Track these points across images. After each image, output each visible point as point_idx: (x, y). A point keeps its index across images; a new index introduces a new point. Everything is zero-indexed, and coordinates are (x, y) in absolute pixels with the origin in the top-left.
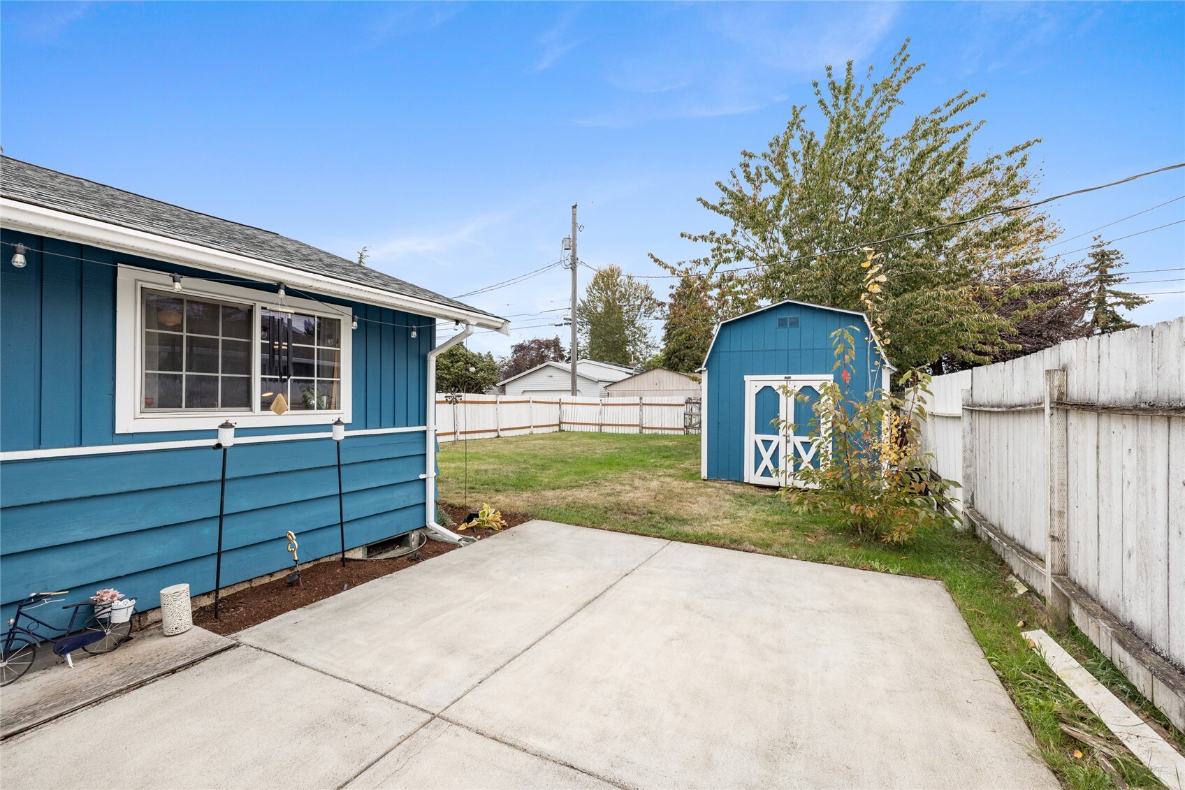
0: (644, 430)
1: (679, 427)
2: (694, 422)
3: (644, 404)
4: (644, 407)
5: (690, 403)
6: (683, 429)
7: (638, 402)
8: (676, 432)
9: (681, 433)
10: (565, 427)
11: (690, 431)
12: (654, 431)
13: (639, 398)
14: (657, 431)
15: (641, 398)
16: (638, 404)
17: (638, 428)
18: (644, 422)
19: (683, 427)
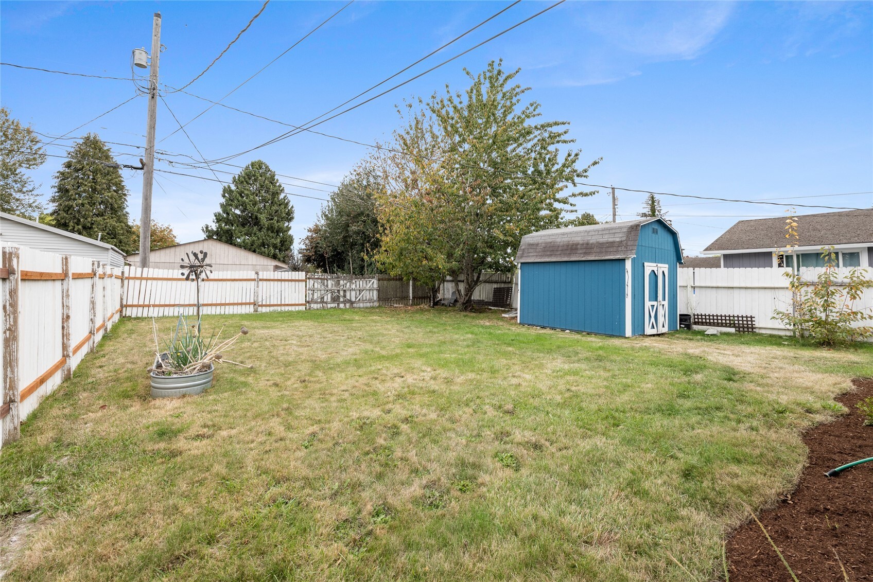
0: (260, 309)
1: (301, 303)
2: (315, 297)
3: (261, 280)
4: (260, 283)
5: (312, 278)
6: (305, 305)
7: (254, 276)
8: (297, 308)
9: (303, 308)
10: (128, 312)
11: (312, 305)
12: (272, 309)
13: (254, 272)
14: (276, 308)
15: (257, 273)
16: (254, 280)
17: (252, 306)
18: (260, 300)
19: (304, 303)
